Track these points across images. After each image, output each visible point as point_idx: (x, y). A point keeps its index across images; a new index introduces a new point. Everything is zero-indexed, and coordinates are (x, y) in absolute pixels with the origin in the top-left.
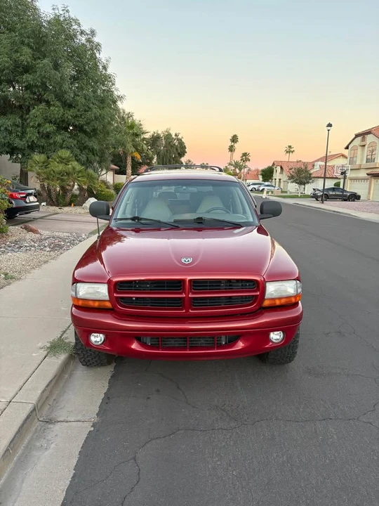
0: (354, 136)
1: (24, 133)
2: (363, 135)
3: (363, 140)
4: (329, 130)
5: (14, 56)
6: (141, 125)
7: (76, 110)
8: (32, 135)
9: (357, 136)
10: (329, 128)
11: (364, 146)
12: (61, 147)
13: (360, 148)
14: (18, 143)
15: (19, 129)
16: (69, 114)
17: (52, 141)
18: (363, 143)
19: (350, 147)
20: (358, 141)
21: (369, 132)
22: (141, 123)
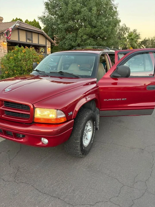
1: (76, 40)
5: (74, 8)
6: (139, 35)
7: (97, 28)
8: (79, 41)
12: (90, 45)
14: (73, 44)
15: (74, 38)
16: (93, 31)
17: (86, 43)
22: (140, 34)
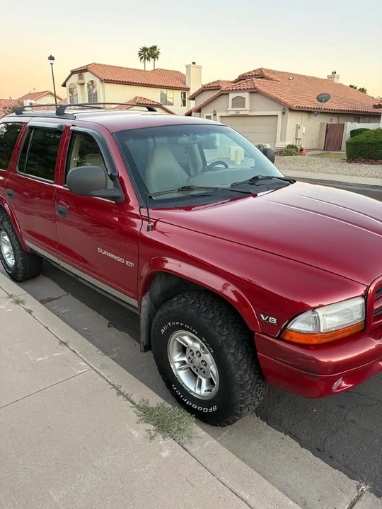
0: (70, 73)
2: (80, 72)
3: (81, 77)
4: (52, 64)
9: (73, 72)
10: (52, 61)
11: (83, 84)
13: (78, 87)
18: (81, 81)
19: (67, 84)
20: (75, 78)
21: (85, 70)
